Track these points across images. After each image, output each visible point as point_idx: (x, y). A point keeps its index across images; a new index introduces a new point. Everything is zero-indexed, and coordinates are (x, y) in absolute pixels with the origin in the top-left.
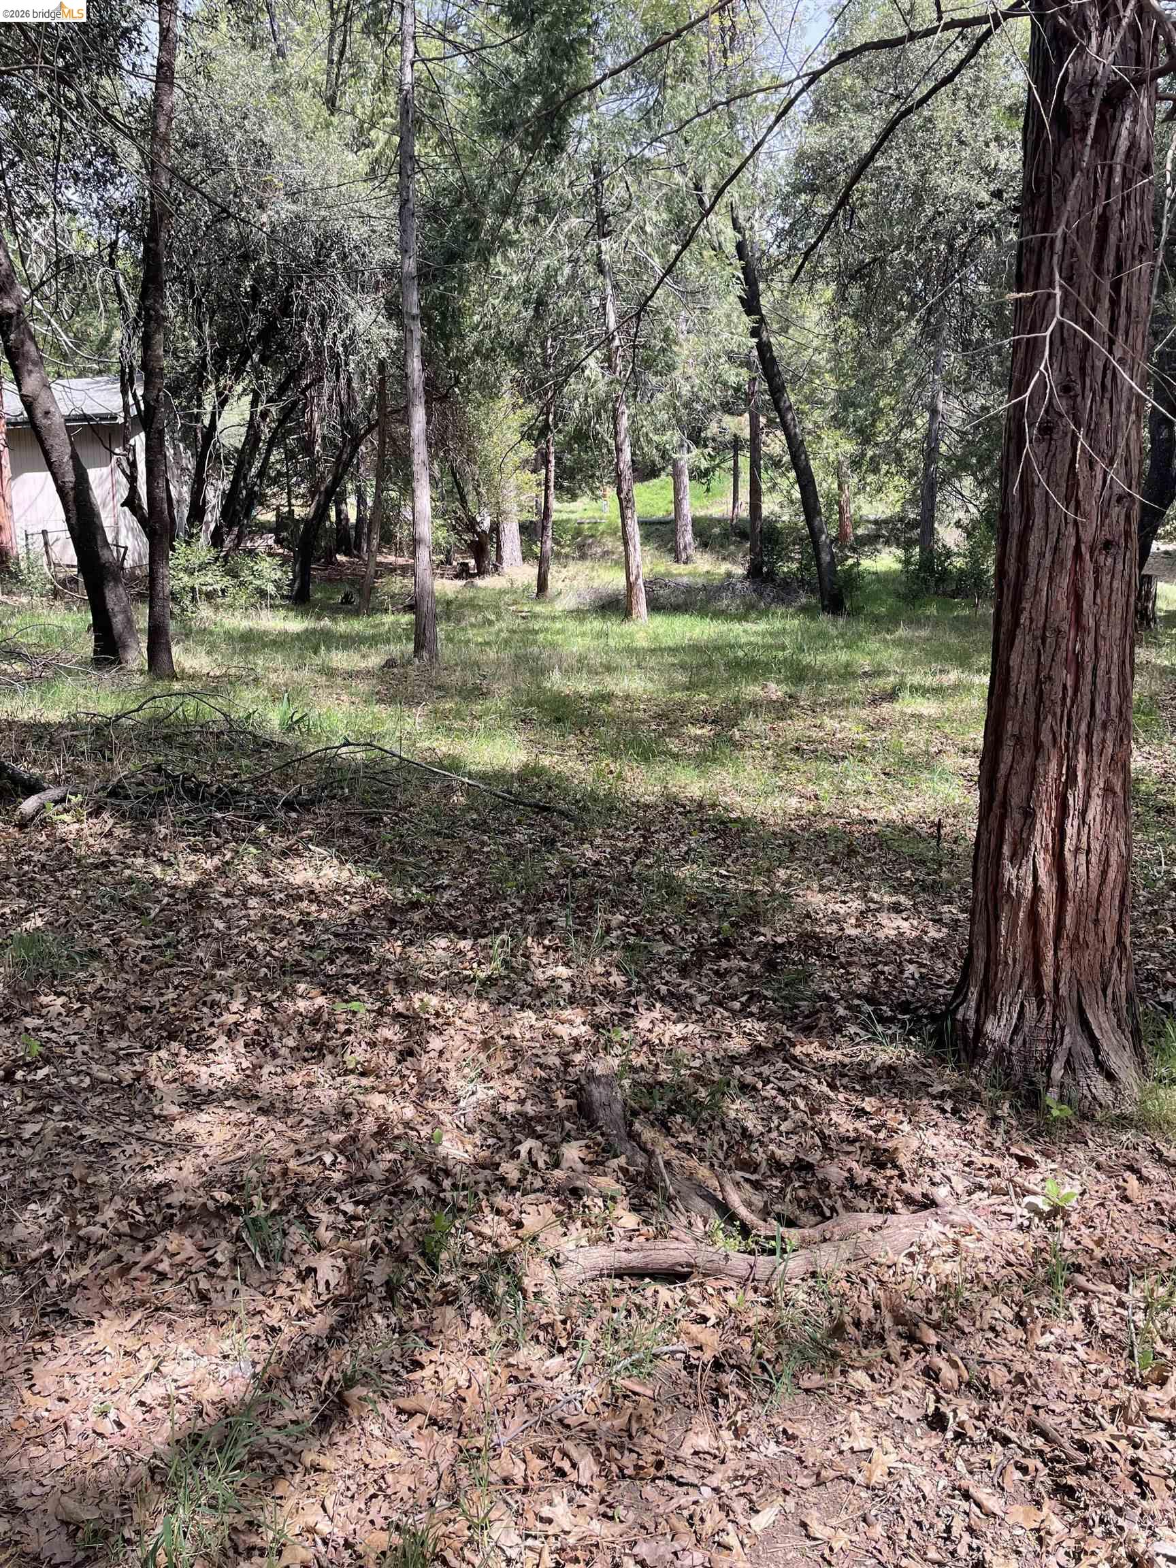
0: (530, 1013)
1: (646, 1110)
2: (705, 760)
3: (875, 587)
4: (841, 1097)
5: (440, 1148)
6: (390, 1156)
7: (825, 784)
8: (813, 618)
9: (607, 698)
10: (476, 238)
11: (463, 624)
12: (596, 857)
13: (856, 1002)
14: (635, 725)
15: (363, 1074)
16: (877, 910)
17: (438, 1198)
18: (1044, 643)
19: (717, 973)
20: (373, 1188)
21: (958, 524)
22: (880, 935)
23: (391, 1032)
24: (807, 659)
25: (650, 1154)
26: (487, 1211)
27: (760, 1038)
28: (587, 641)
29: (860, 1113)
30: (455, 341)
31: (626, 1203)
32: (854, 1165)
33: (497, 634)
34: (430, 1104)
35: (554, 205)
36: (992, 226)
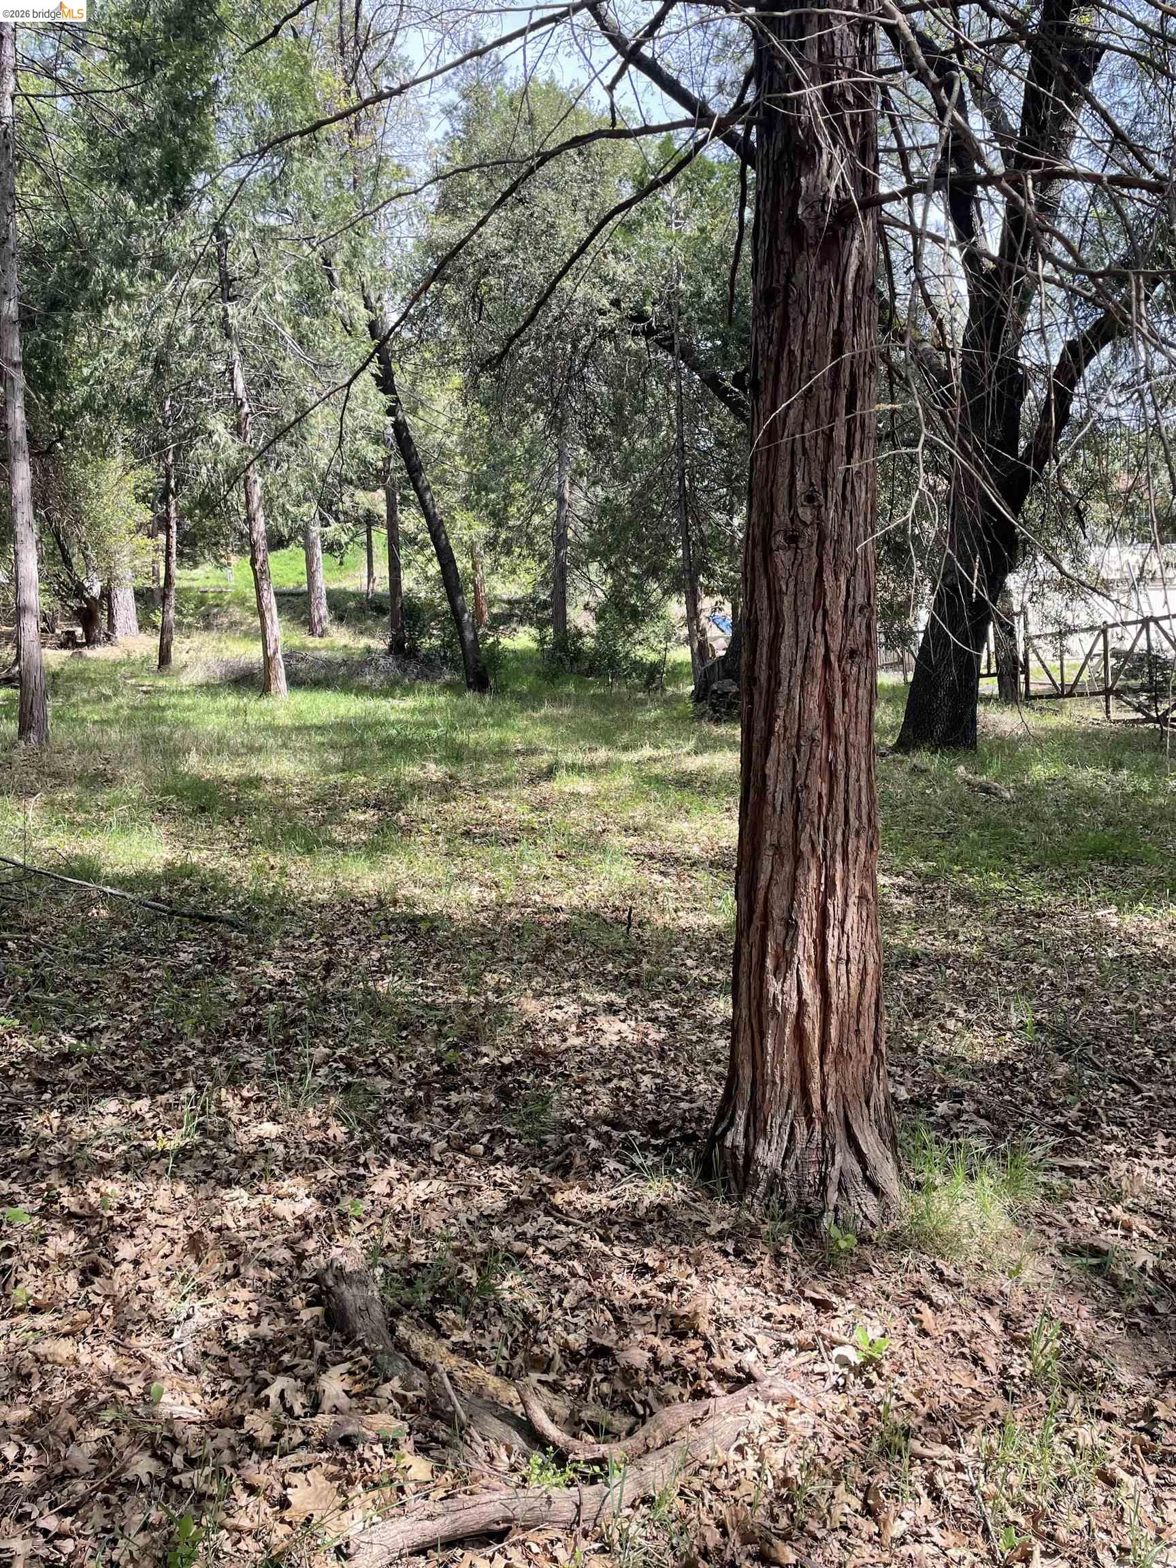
0: (238, 1192)
1: (408, 1306)
2: (374, 849)
3: (514, 665)
4: (617, 1251)
5: (160, 1408)
6: (97, 1433)
7: (503, 871)
8: (460, 695)
9: (255, 782)
10: (84, 287)
11: (73, 700)
12: (279, 975)
13: (605, 1128)
14: (291, 811)
15: (36, 1310)
16: (594, 1014)
17: (171, 1485)
18: (798, 752)
19: (447, 1109)
20: (81, 1487)
21: (586, 607)
22: (604, 1042)
23: (64, 1243)
24: (460, 737)
25: (430, 1370)
26: (238, 1490)
27: (514, 1188)
28: (223, 718)
29: (643, 1270)
30: (60, 393)
31: (410, 1446)
32: (656, 1341)
33: (116, 711)
34: (133, 1341)
35: (175, 262)
36: (612, 331)
